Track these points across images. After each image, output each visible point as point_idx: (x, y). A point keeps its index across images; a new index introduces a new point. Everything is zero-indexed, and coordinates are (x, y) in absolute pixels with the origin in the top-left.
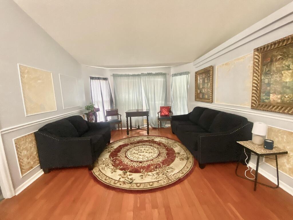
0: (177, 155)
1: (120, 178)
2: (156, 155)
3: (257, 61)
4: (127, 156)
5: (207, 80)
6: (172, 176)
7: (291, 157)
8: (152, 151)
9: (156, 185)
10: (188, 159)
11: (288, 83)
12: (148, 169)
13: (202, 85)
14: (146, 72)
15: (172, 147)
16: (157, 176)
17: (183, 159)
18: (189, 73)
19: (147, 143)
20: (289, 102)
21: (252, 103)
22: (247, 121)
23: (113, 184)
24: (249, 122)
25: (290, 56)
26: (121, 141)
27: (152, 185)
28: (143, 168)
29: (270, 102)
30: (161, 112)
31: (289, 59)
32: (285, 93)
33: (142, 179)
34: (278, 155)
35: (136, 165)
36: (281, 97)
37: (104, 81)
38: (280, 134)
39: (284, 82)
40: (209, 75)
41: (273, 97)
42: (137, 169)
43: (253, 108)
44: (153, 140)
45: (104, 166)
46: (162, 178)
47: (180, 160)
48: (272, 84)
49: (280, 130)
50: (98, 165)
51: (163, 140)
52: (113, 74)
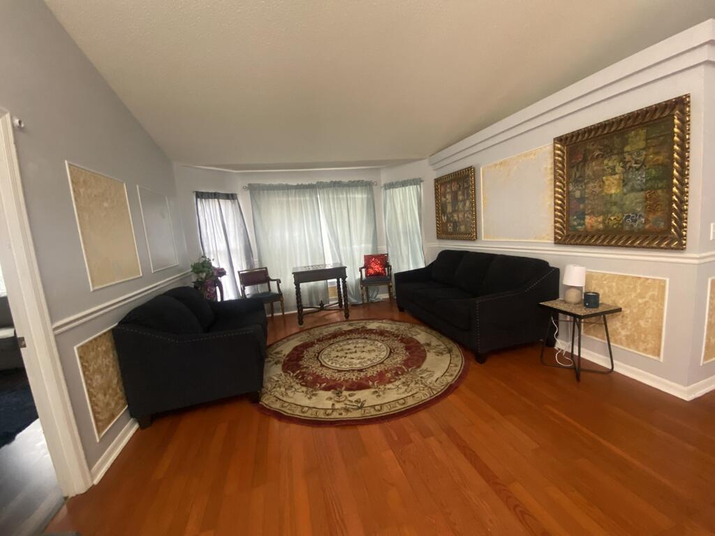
0: (427, 348)
1: (333, 405)
2: (384, 354)
3: (560, 159)
4: (323, 364)
5: (463, 195)
6: (433, 382)
7: (627, 317)
8: (373, 348)
9: (411, 402)
10: (450, 351)
11: (613, 196)
12: (382, 378)
13: (452, 206)
14: (326, 180)
15: (410, 335)
16: (406, 387)
17: (442, 354)
18: (421, 181)
19: (354, 335)
20: (617, 227)
21: (556, 233)
22: (549, 266)
23: (323, 417)
24: (553, 268)
25: (615, 152)
26: (293, 338)
27: (404, 404)
28: (372, 378)
29: (586, 230)
30: (366, 267)
31: (614, 157)
32: (609, 212)
33: (380, 398)
34: (607, 316)
35: (354, 378)
36: (604, 220)
37: (229, 202)
38: (605, 282)
39: (607, 195)
40: (466, 186)
41: (590, 221)
42: (361, 383)
43: (558, 242)
44: (363, 327)
45: (283, 389)
46: (417, 390)
47: (438, 355)
48: (587, 198)
49: (605, 274)
50: (267, 391)
51: (386, 325)
52: (249, 185)
